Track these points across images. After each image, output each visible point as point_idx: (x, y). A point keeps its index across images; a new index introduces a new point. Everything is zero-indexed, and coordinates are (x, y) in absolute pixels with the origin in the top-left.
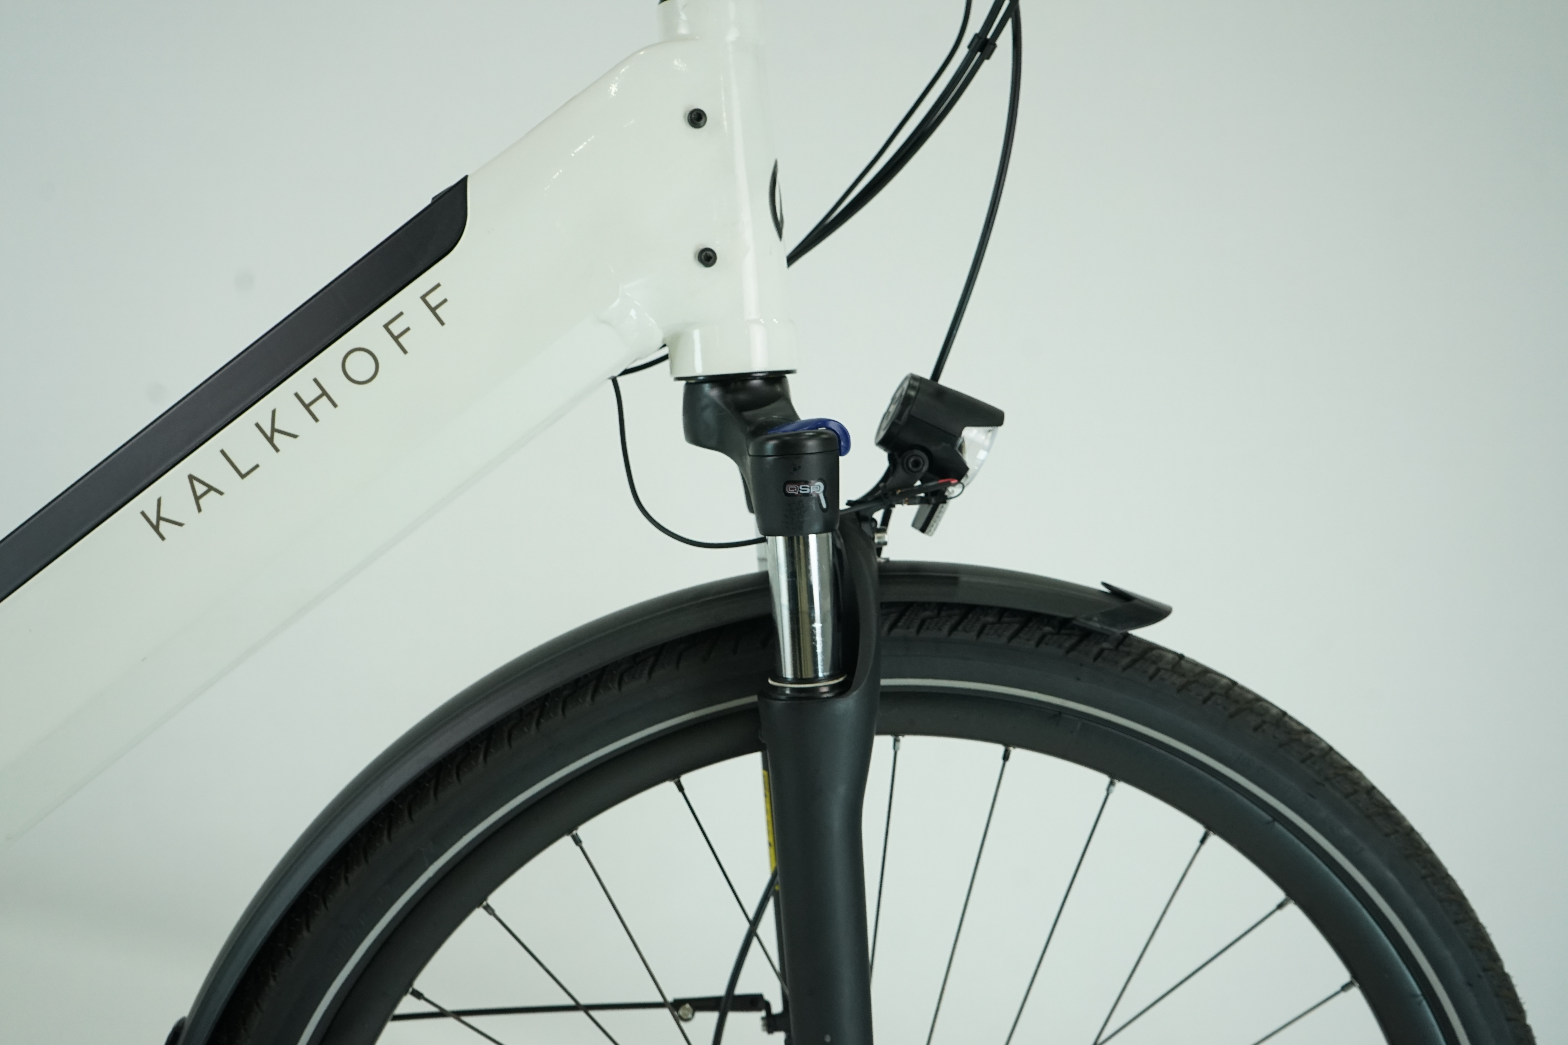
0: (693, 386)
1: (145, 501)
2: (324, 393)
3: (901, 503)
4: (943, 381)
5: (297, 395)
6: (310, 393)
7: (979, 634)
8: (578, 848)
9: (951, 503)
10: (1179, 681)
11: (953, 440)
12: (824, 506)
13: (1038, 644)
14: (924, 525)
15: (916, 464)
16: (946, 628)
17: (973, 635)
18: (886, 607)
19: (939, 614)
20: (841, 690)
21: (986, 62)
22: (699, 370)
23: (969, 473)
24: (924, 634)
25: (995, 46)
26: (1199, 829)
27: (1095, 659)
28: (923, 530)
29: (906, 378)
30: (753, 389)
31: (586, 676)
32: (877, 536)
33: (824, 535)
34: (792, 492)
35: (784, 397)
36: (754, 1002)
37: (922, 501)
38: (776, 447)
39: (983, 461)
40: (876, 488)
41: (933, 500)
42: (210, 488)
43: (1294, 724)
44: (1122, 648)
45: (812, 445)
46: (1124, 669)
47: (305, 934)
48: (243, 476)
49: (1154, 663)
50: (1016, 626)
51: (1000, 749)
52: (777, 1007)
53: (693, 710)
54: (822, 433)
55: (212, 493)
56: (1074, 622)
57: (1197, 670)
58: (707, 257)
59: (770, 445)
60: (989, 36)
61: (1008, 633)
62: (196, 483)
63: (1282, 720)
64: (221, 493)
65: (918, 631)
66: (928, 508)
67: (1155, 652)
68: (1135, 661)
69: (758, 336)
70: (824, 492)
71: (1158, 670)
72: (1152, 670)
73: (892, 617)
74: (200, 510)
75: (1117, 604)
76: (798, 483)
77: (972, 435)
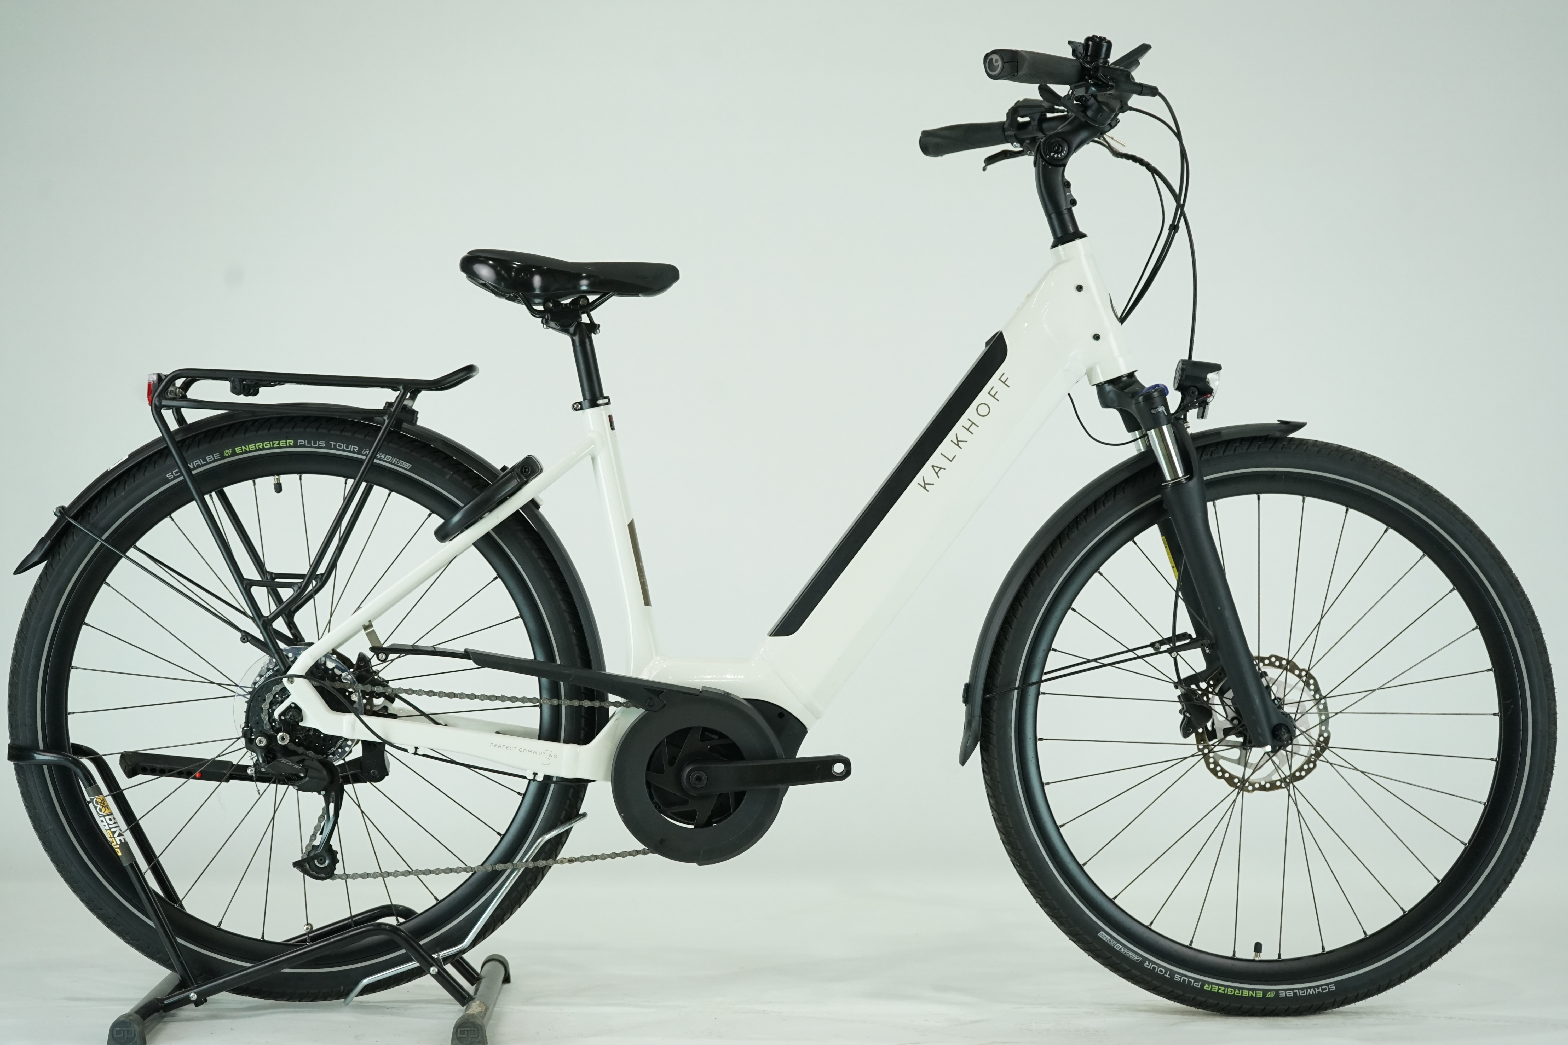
0: (1100, 387)
1: (918, 479)
2: (973, 423)
3: (1191, 409)
4: (1194, 359)
5: (963, 426)
6: (967, 425)
7: (1235, 451)
8: (1102, 576)
9: (1211, 405)
10: (1317, 449)
11: (1204, 380)
12: (1166, 414)
13: (1258, 449)
14: (1202, 415)
15: (1193, 393)
16: (1221, 452)
17: (1232, 452)
18: (1197, 449)
19: (1217, 448)
20: (1189, 479)
21: (1177, 234)
22: (1102, 379)
23: (1214, 391)
24: (1214, 456)
25: (1178, 227)
26: (1344, 508)
27: (1282, 449)
28: (1202, 417)
29: (1180, 361)
30: (1125, 381)
31: (1089, 506)
32: (1185, 425)
33: (1168, 425)
34: (1153, 412)
35: (1137, 381)
36: (1185, 636)
37: (1199, 406)
38: (1143, 398)
39: (1218, 385)
40: (1180, 406)
41: (1203, 405)
42: (941, 468)
43: (1368, 456)
44: (1291, 442)
45: (1156, 394)
46: (1294, 450)
47: (1011, 630)
48: (951, 461)
49: (1305, 444)
50: (1248, 444)
51: (1256, 496)
52: (1194, 636)
53: (1134, 507)
54: (1157, 389)
55: (942, 470)
56: (1269, 436)
57: (1323, 444)
58: (1097, 337)
59: (1141, 399)
60: (1176, 224)
61: (1246, 447)
62: (935, 468)
63: (1362, 455)
64: (945, 469)
65: (1211, 455)
66: (1202, 409)
67: (1304, 441)
68: (1297, 446)
69: (1121, 360)
70: (1165, 409)
71: (1308, 447)
72: (1305, 447)
73: (1200, 453)
74: (939, 477)
75: (1284, 426)
76: (1156, 408)
77: (1211, 376)
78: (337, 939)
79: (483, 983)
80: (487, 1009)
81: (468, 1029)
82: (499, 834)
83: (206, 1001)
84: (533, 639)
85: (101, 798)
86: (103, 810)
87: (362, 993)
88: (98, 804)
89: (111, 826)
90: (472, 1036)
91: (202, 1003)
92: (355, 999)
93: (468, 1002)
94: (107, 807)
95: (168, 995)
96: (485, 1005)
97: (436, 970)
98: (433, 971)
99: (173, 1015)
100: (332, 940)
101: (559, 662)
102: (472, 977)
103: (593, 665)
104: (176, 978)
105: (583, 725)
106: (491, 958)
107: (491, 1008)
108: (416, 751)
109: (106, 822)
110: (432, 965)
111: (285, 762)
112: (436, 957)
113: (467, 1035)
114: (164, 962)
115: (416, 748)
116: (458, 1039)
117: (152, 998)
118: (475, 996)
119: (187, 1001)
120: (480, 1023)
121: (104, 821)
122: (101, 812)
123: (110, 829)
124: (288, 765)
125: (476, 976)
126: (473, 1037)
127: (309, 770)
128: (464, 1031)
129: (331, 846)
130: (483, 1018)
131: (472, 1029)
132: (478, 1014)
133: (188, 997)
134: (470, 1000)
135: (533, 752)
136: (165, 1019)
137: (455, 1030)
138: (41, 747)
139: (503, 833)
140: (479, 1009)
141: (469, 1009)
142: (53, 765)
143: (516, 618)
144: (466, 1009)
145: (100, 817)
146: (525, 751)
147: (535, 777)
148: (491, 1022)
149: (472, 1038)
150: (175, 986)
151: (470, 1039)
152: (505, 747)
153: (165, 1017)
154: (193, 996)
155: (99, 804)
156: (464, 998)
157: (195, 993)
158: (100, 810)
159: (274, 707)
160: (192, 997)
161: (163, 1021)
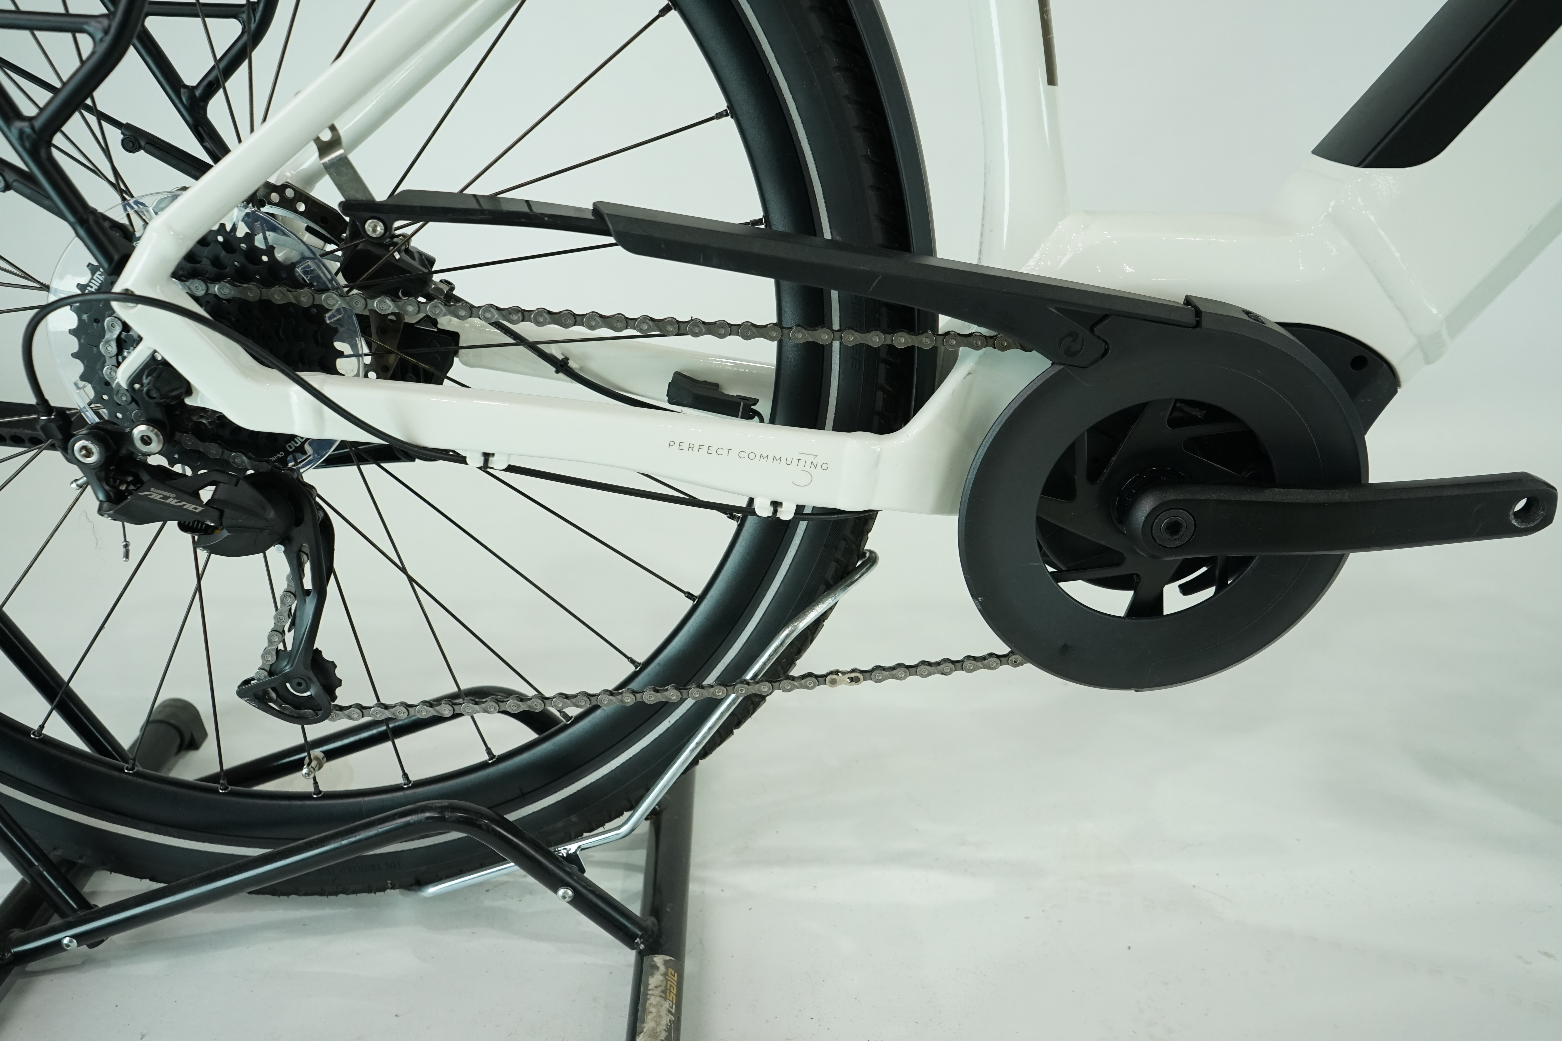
82: (689, 595)
84: (761, 174)
97: (571, 893)
98: (565, 894)
101: (828, 235)
103: (915, 243)
105: (882, 380)
108: (486, 461)
111: (158, 498)
115: (487, 456)
124: (169, 505)
127: (227, 512)
129: (318, 652)
133: (59, 943)
135: (771, 458)
139: (697, 592)
143: (719, 116)
146: (752, 456)
147: (775, 511)
152: (705, 449)
154: (69, 942)
156: (633, 936)
157: (72, 937)
159: (125, 354)
160: (67, 945)
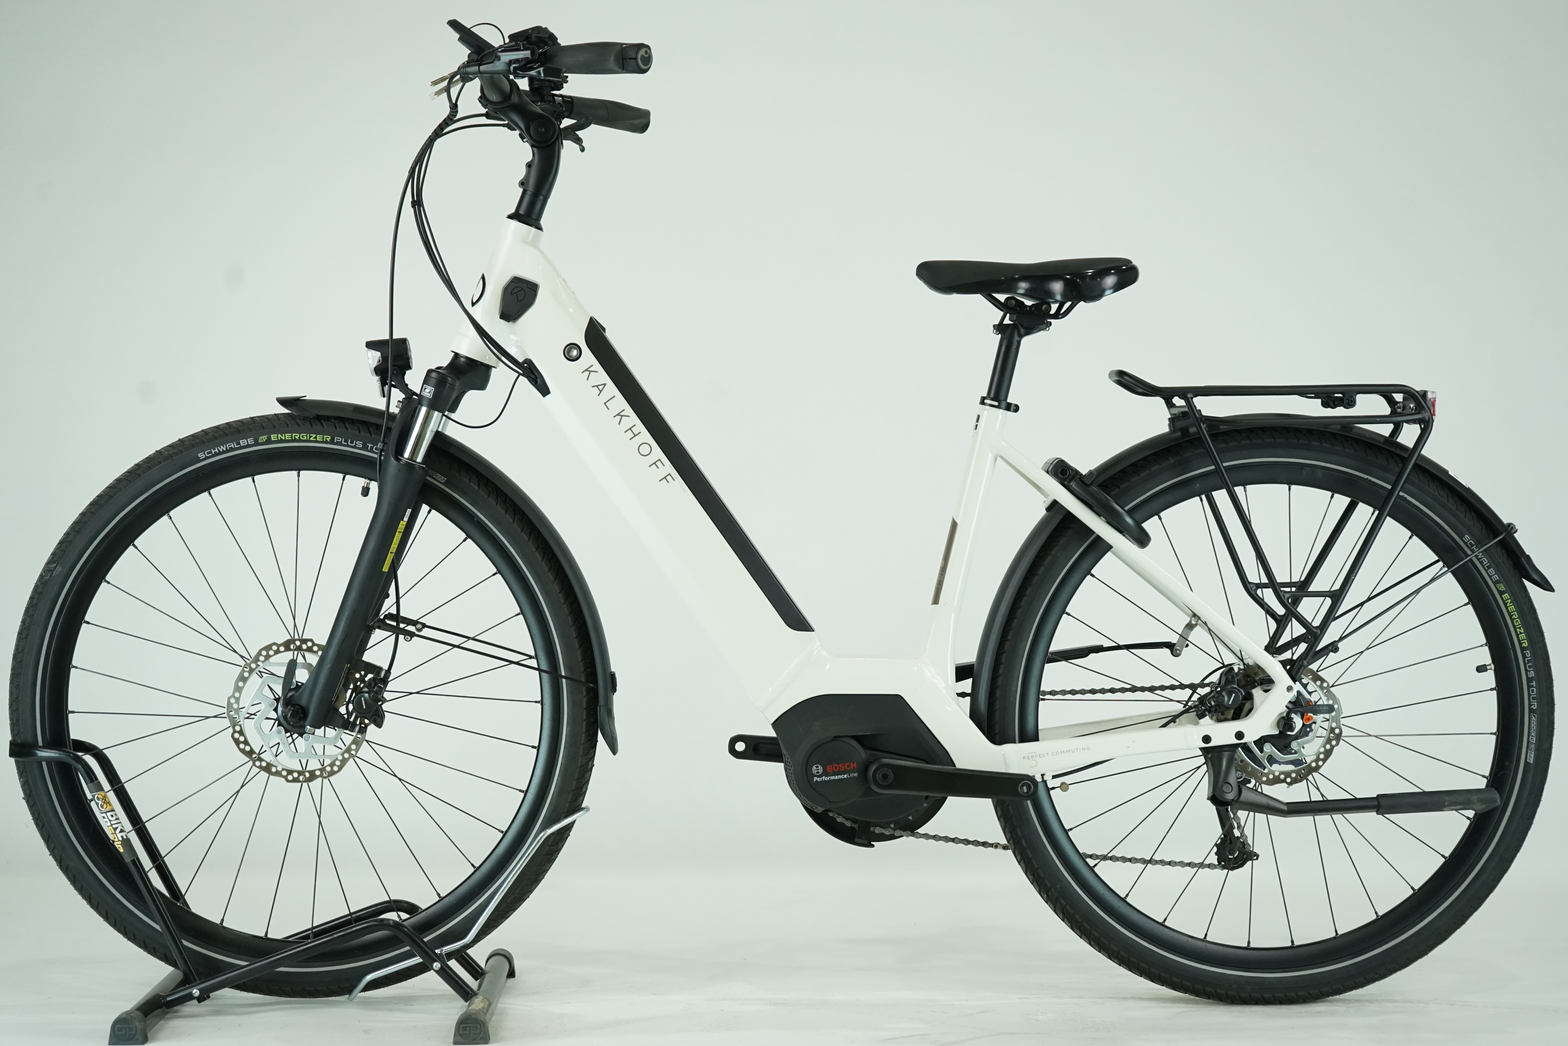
78: (339, 934)
79: (487, 978)
80: (490, 1005)
81: (470, 1025)
83: (209, 997)
85: (103, 794)
86: (105, 806)
87: (365, 989)
88: (99, 800)
89: (112, 822)
90: (475, 1032)
91: (205, 1000)
92: (359, 995)
93: (471, 998)
94: (109, 803)
95: (172, 991)
96: (488, 1000)
97: (439, 966)
98: (436, 966)
99: (176, 1012)
100: (335, 936)
102: (476, 972)
104: (179, 975)
106: (496, 952)
107: (494, 1005)
109: (108, 818)
110: (435, 961)
112: (439, 952)
113: (470, 1030)
114: (167, 959)
116: (461, 1035)
117: (154, 993)
118: (478, 992)
119: (190, 997)
120: (482, 1019)
121: (106, 817)
122: (103, 808)
123: (112, 825)
125: (480, 971)
126: (476, 1034)
128: (467, 1027)
130: (485, 1014)
131: (476, 1025)
132: (480, 1010)
133: (191, 994)
134: (473, 996)
136: (168, 1016)
137: (458, 1026)
138: (40, 743)
140: (482, 1005)
141: (472, 1004)
142: (53, 761)
144: (469, 1005)
145: (102, 813)
148: (494, 1018)
149: (474, 1034)
150: (178, 982)
151: (472, 1035)
153: (167, 1013)
154: (196, 992)
155: (101, 800)
156: (468, 993)
157: (198, 989)
158: (102, 806)
160: (195, 994)
161: (166, 1017)
